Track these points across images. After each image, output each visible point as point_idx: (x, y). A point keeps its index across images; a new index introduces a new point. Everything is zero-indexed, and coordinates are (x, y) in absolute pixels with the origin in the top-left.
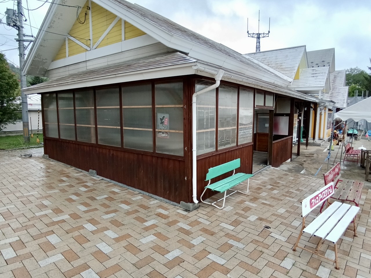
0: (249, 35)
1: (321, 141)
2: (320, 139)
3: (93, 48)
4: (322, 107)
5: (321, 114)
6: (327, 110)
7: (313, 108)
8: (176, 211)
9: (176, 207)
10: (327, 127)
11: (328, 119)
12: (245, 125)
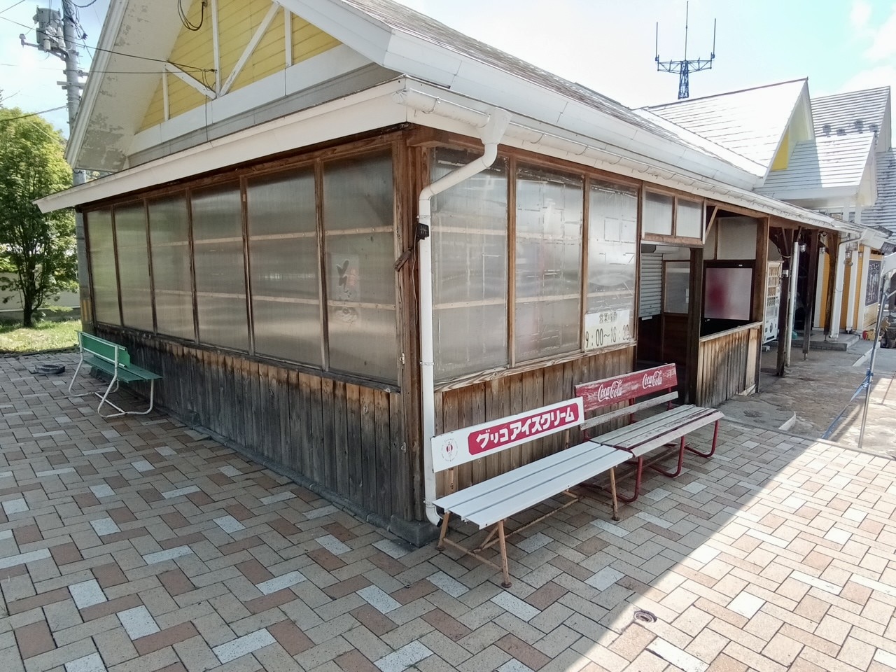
0: (661, 67)
1: (849, 337)
2: (846, 332)
3: (222, 93)
4: (851, 244)
5: (848, 263)
6: (867, 251)
7: (827, 246)
8: (375, 545)
9: (379, 530)
10: (867, 300)
11: (869, 277)
12: (607, 288)
